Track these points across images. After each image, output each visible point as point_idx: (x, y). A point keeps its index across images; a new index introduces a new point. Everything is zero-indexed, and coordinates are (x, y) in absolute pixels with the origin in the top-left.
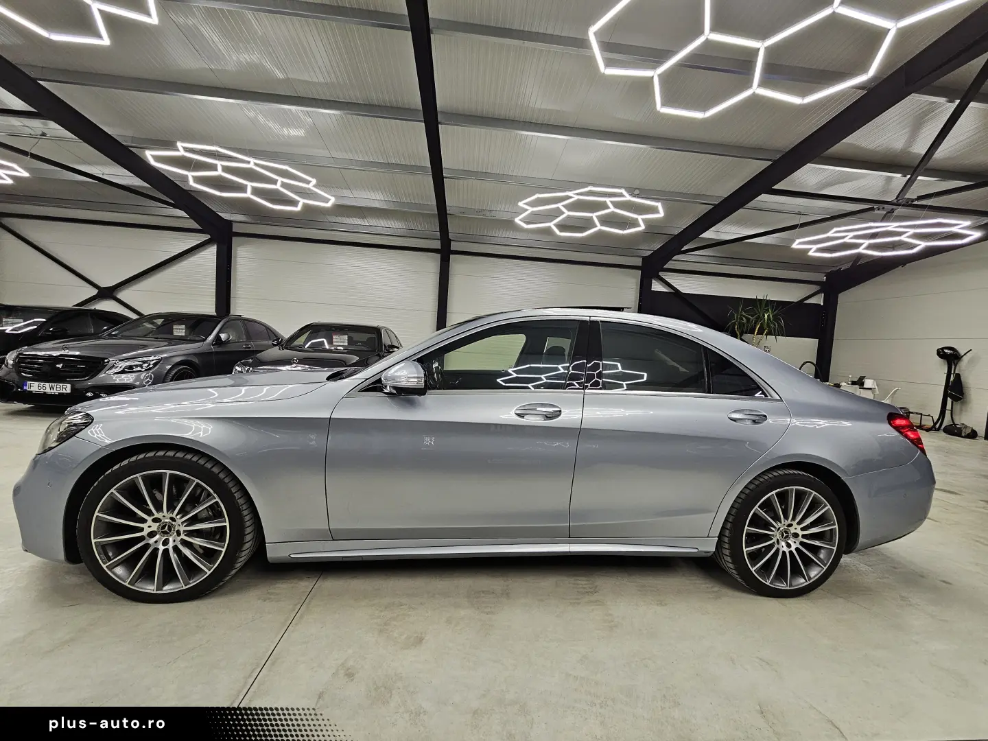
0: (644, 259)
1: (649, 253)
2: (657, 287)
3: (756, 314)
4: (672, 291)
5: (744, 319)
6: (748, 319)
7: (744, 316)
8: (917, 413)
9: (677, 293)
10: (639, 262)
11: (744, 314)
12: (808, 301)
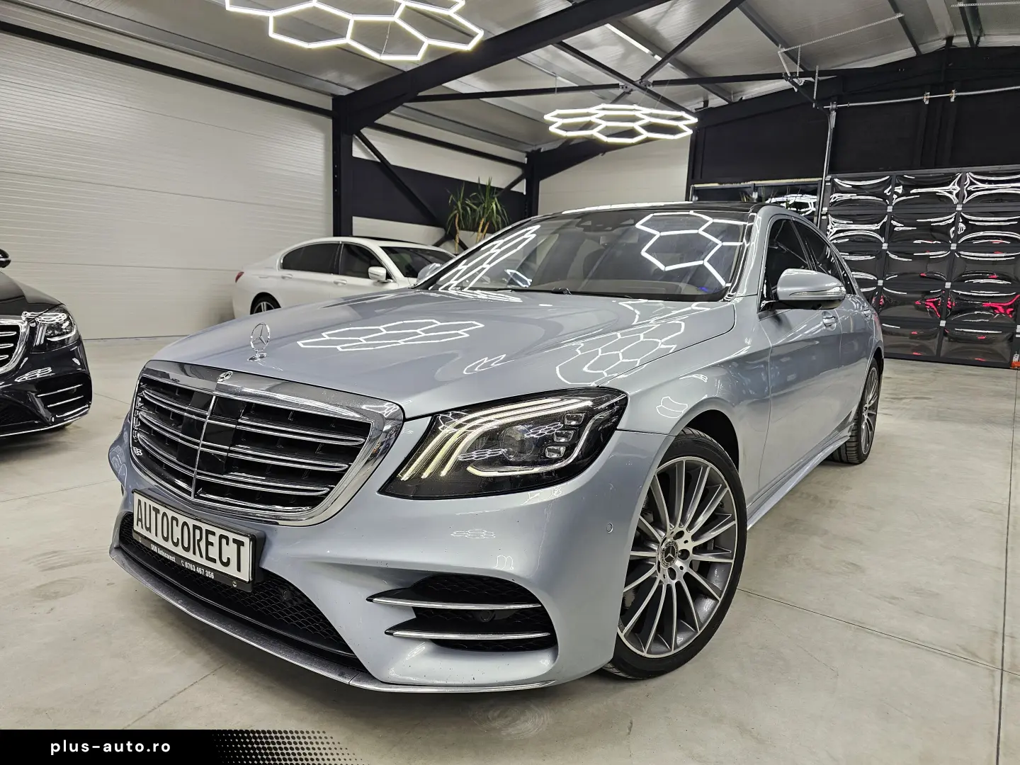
0: (337, 99)
1: (345, 92)
2: (358, 152)
3: (482, 203)
4: (378, 160)
5: (468, 209)
6: (473, 211)
7: (467, 205)
9: (384, 163)
10: (327, 104)
11: (468, 202)
12: (514, 189)
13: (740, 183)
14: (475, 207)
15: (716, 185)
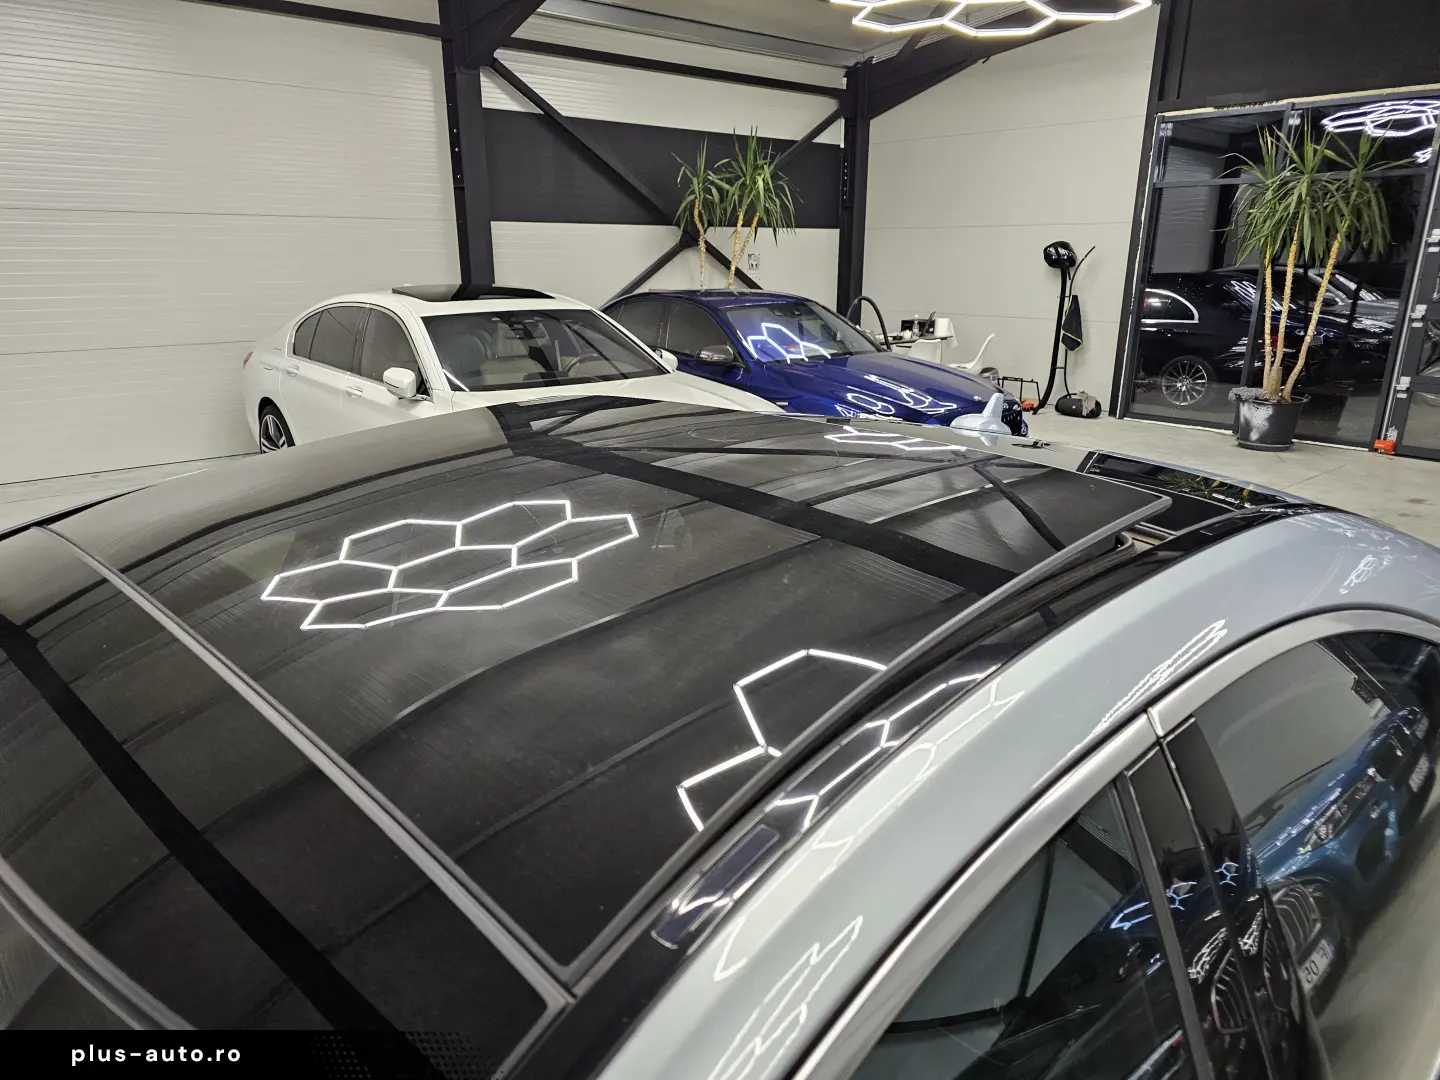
2: (495, 96)
3: (739, 178)
4: (538, 111)
5: (714, 191)
6: (722, 192)
7: (712, 183)
8: (1016, 380)
9: (549, 118)
11: (712, 177)
12: (820, 139)
13: (1261, 103)
14: (727, 186)
15: (1210, 110)
